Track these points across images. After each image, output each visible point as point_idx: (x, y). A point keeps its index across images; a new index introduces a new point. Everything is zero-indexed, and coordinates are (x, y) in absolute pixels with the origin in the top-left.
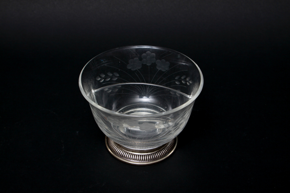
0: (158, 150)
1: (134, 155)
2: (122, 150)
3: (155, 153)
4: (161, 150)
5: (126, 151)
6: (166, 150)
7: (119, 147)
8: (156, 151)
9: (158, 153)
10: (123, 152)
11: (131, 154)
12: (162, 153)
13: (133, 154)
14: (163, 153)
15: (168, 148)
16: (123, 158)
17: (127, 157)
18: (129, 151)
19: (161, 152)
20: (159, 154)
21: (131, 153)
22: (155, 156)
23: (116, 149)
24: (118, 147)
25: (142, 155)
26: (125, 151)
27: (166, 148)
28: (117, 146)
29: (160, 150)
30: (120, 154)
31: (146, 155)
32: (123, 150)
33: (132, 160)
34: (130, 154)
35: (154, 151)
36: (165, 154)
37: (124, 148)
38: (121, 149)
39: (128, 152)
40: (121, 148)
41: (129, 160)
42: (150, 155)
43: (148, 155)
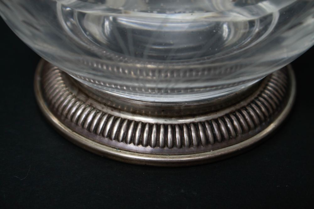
0: (233, 109)
1: (139, 127)
2: (94, 108)
3: (222, 118)
4: (244, 108)
5: (110, 111)
6: (263, 109)
7: (82, 97)
8: (227, 111)
9: (233, 118)
10: (99, 116)
11: (130, 122)
12: (247, 117)
13: (137, 123)
14: (251, 117)
15: (270, 101)
16: (98, 138)
17: (113, 136)
18: (120, 110)
19: (244, 113)
20: (236, 123)
21: (130, 117)
22: (223, 128)
23: (70, 105)
24: (79, 100)
25: (173, 127)
26: (105, 110)
27: (261, 99)
28: (74, 97)
29: (238, 107)
30: (86, 125)
31: (188, 126)
32: (99, 107)
33: (131, 146)
34: (123, 121)
35: (216, 111)
36: (261, 121)
37: (100, 103)
38: (91, 105)
39: (116, 114)
40: (90, 101)
41: (121, 144)
42: (203, 124)
43: (196, 125)
